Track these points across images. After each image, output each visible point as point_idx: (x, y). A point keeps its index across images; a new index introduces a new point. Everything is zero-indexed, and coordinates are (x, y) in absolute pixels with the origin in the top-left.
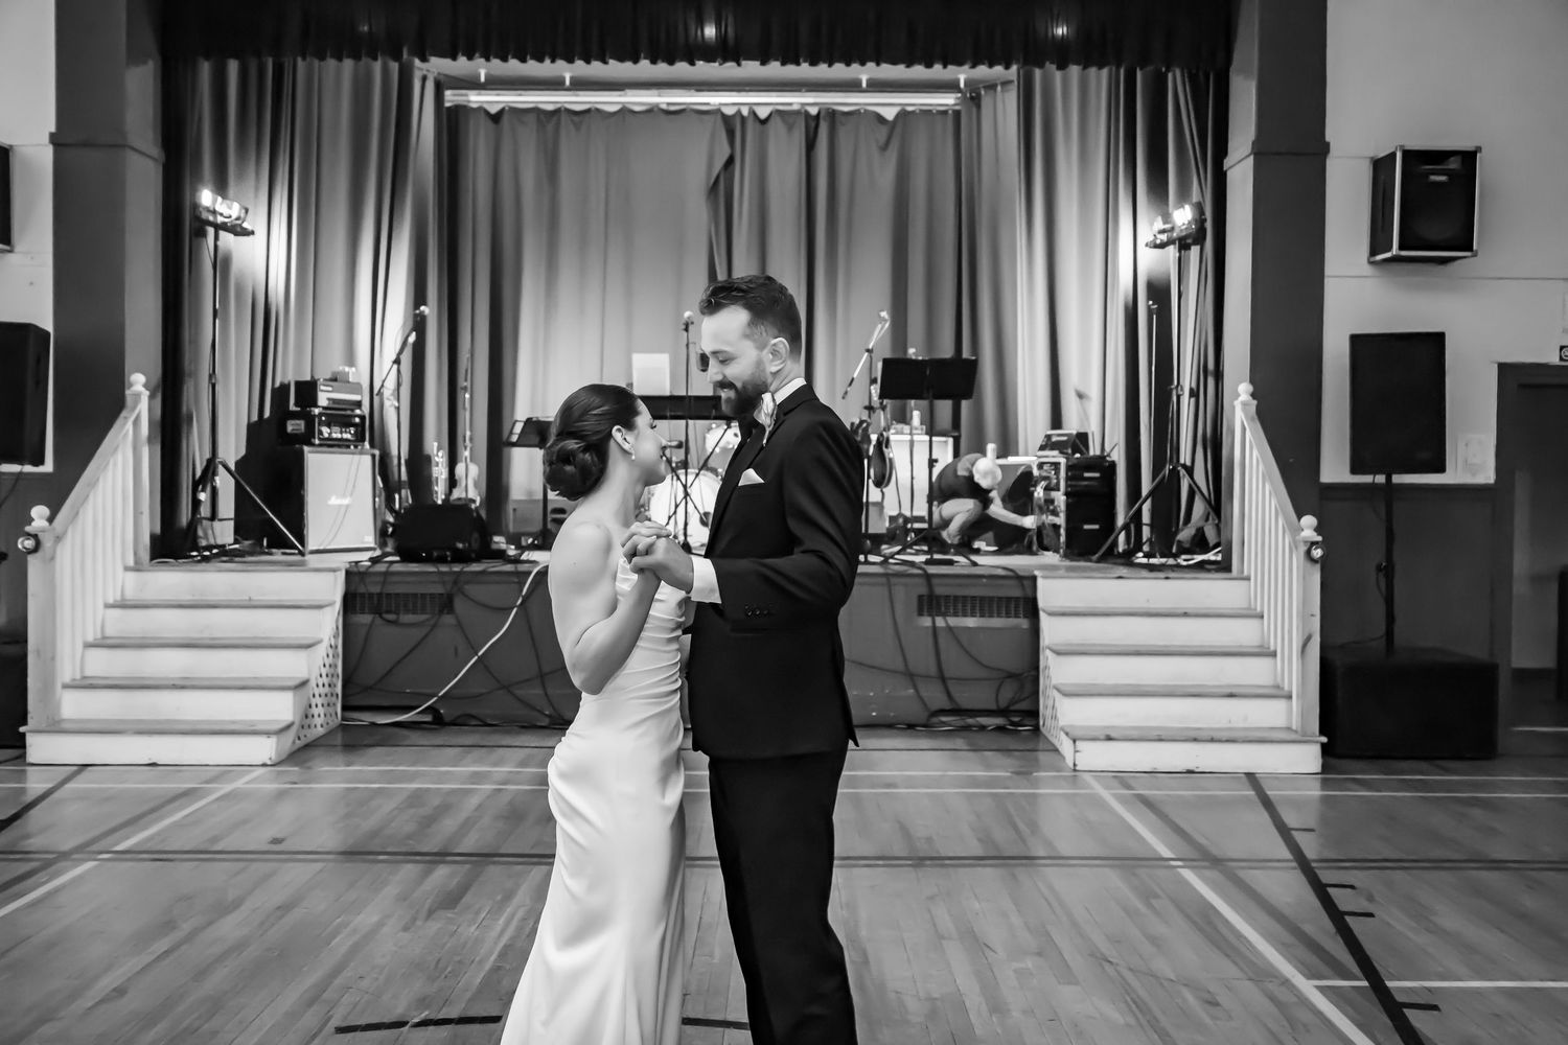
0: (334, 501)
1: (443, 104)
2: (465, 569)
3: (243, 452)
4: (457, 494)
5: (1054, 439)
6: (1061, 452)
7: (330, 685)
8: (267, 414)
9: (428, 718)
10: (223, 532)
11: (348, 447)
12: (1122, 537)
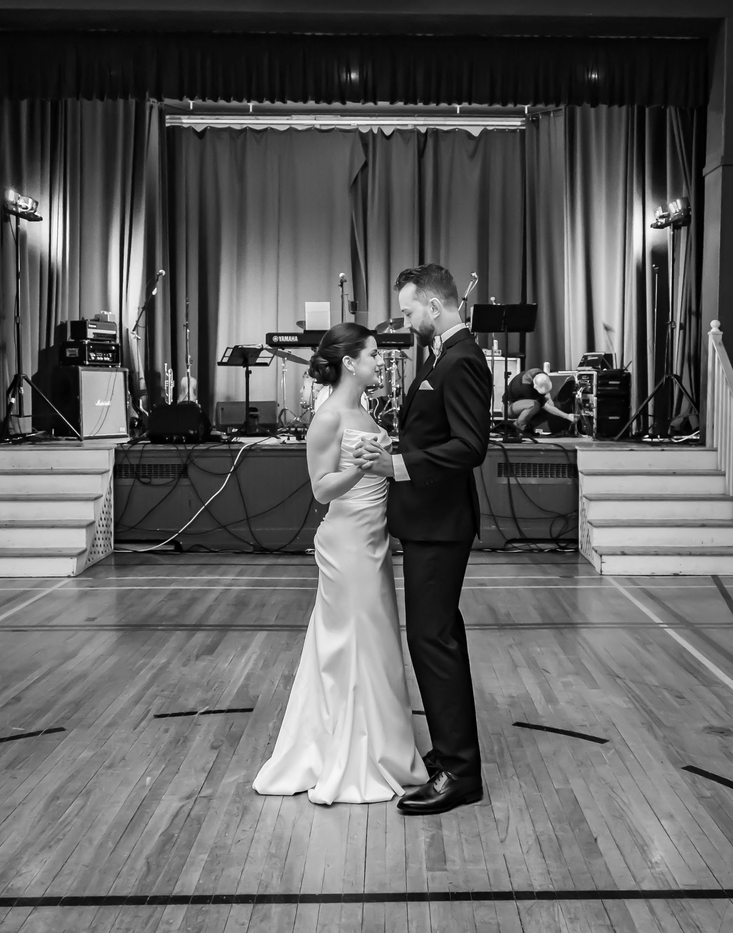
0: (99, 403)
1: (165, 125)
2: (195, 448)
3: (36, 370)
5: (589, 358)
6: (594, 367)
7: (106, 526)
8: (52, 344)
9: (172, 548)
10: (26, 425)
11: (108, 366)
12: (634, 424)
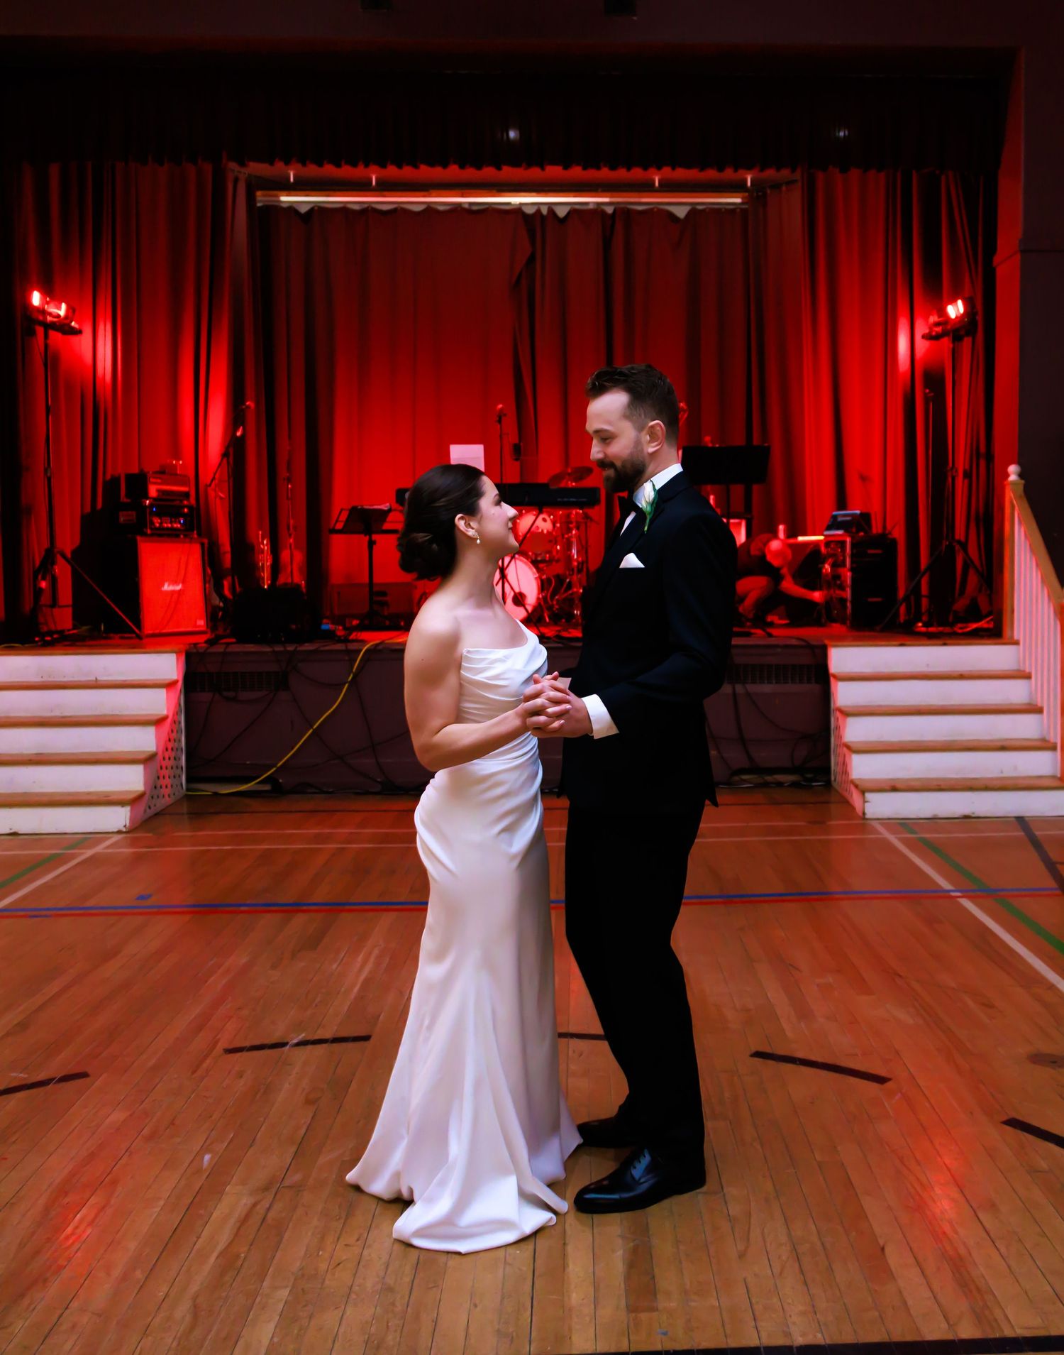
0: (167, 587)
1: (256, 204)
2: (298, 649)
3: (78, 542)
4: (282, 580)
5: (840, 519)
6: (846, 531)
7: (175, 759)
8: (99, 505)
9: (267, 787)
10: (63, 618)
11: (178, 536)
12: (903, 609)
